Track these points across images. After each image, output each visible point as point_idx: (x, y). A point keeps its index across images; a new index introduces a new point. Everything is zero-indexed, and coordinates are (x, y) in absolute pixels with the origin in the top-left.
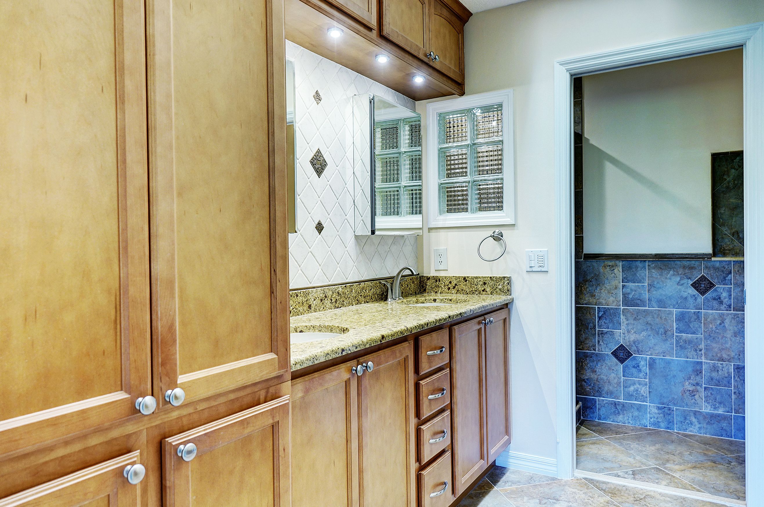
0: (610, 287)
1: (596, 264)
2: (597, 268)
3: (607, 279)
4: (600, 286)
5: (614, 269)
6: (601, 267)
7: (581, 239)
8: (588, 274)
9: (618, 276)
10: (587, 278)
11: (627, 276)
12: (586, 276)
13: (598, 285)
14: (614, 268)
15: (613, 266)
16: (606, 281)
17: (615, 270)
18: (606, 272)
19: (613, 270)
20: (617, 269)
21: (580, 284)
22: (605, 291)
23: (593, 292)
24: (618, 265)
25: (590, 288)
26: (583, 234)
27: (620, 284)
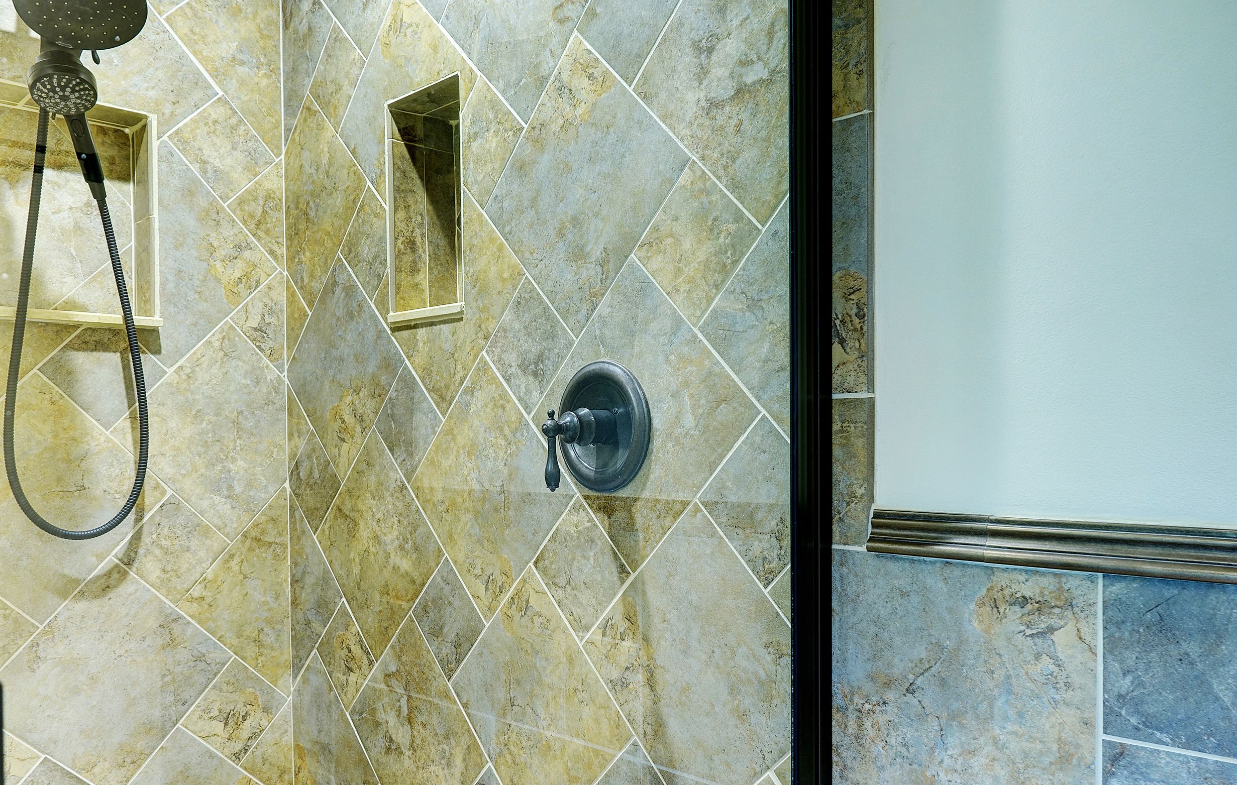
0: (1025, 745)
1: (941, 584)
2: (950, 610)
3: (1010, 692)
4: (961, 726)
5: (1051, 630)
6: (972, 606)
7: (863, 416)
8: (897, 641)
9: (1076, 679)
10: (890, 665)
11: (1141, 684)
12: (887, 654)
13: (953, 716)
14: (1053, 621)
15: (1042, 607)
16: (999, 703)
17: (1057, 636)
18: (1000, 643)
19: (1042, 634)
20: (1070, 628)
21: (853, 694)
22: (997, 767)
23: (924, 757)
24: (1079, 602)
25: (910, 734)
26: (871, 386)
27: (1093, 734)
